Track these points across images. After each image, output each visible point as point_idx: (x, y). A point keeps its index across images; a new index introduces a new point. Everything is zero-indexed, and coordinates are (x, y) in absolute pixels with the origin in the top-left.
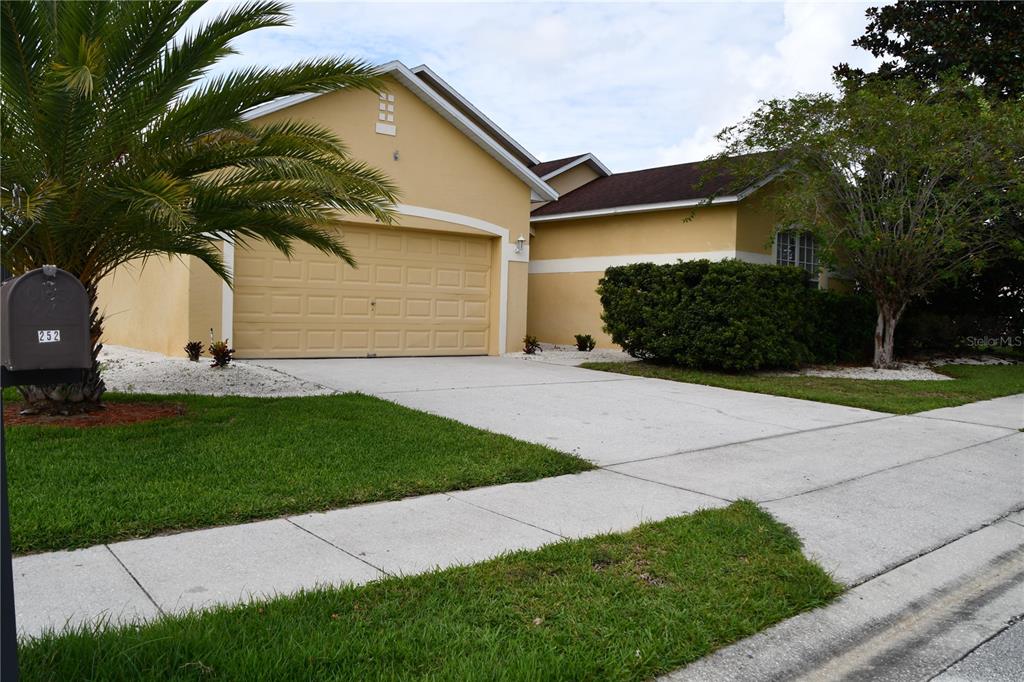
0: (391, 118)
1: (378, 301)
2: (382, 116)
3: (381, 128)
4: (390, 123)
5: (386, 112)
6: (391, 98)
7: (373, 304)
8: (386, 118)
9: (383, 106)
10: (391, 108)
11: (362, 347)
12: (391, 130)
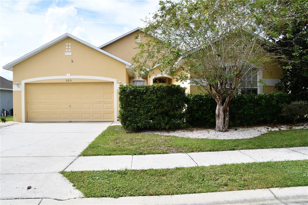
0: (70, 50)
1: (72, 105)
2: (67, 50)
3: (66, 54)
4: (70, 52)
5: (68, 49)
6: (70, 44)
7: (70, 106)
8: (68, 50)
9: (67, 47)
10: (70, 47)
11: (67, 119)
12: (70, 54)
